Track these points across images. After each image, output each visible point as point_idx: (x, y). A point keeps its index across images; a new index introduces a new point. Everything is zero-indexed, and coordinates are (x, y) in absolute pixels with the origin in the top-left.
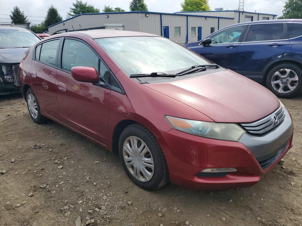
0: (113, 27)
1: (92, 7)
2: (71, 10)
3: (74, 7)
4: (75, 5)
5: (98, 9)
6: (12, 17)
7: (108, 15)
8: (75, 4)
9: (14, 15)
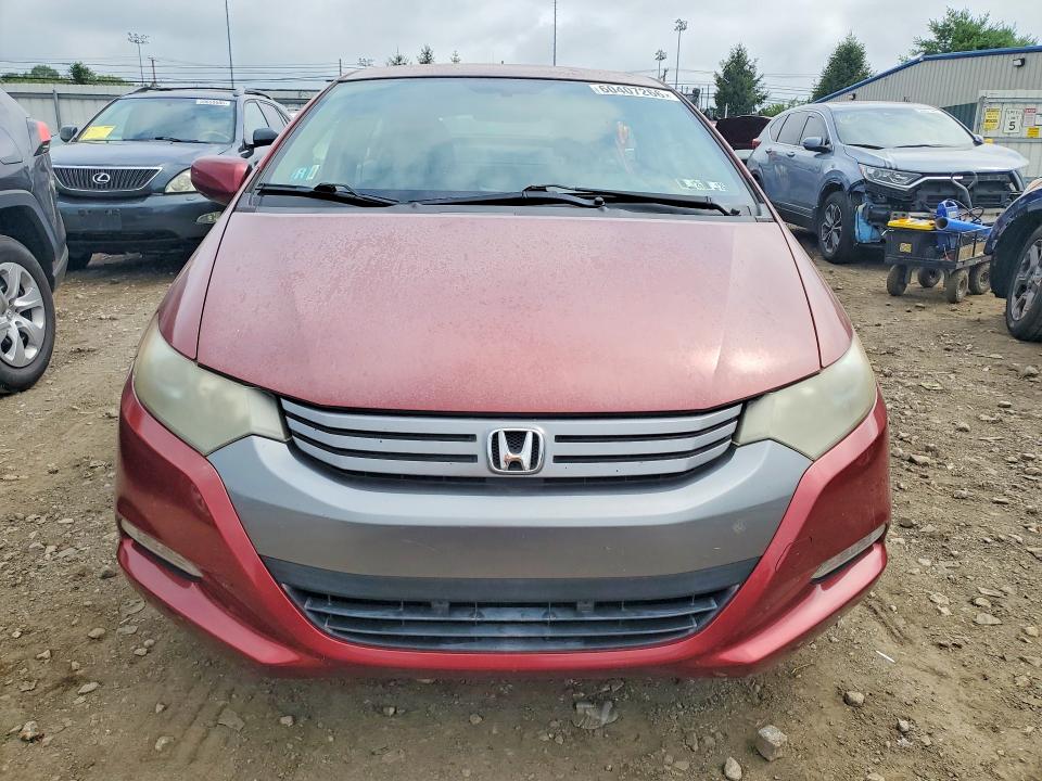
0: (1013, 103)
1: (1007, 33)
2: (917, 48)
3: (932, 37)
4: (936, 29)
5: (1032, 38)
6: (719, 80)
7: (1023, 56)
8: (940, 24)
9: (727, 73)
